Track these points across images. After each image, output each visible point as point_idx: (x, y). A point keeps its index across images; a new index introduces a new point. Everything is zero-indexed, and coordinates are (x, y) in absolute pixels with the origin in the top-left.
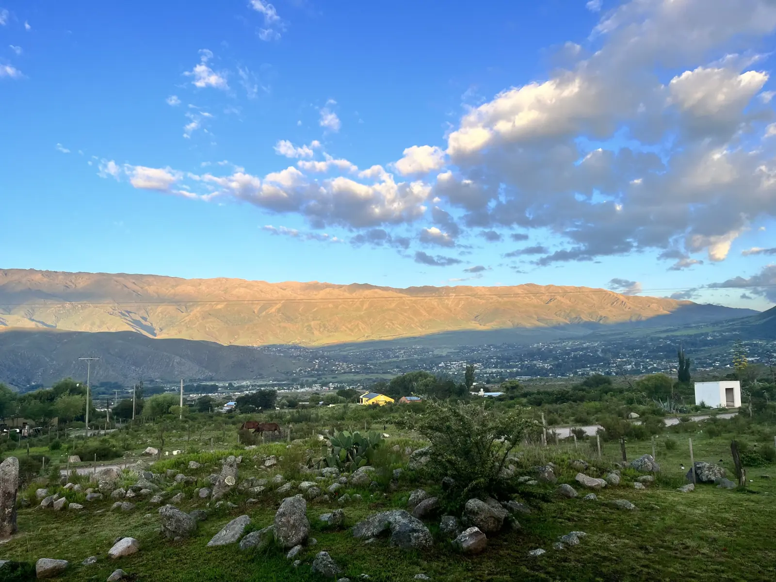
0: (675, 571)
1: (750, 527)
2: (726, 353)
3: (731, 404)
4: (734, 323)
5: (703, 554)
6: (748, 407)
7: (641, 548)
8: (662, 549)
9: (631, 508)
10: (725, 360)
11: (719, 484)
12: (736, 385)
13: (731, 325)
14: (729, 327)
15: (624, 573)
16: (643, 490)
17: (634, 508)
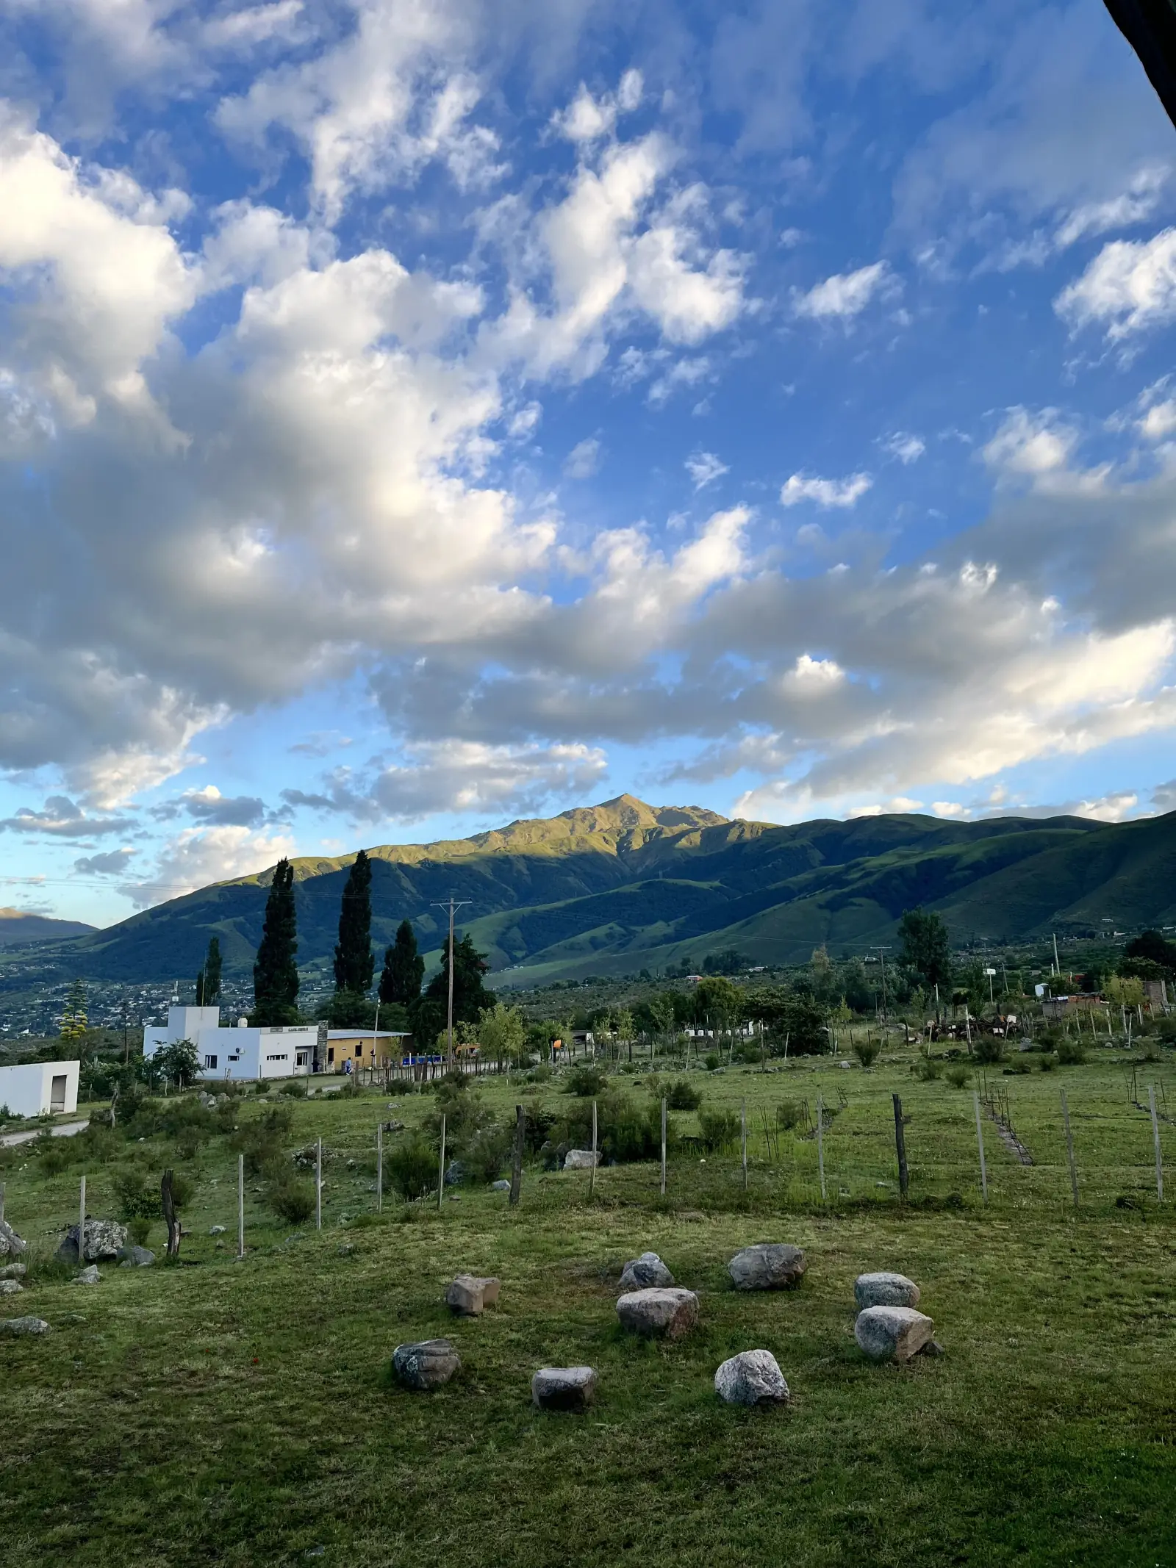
0: (200, 1419)
1: (260, 1317)
2: (26, 1006)
3: (59, 1106)
4: (48, 947)
5: (226, 1377)
6: (108, 1111)
7: (115, 1396)
8: (152, 1389)
9: (41, 1329)
10: (21, 1021)
11: (125, 1258)
12: (71, 1069)
13: (42, 951)
14: (38, 956)
15: (119, 1449)
16: (20, 1292)
17: (48, 1328)
